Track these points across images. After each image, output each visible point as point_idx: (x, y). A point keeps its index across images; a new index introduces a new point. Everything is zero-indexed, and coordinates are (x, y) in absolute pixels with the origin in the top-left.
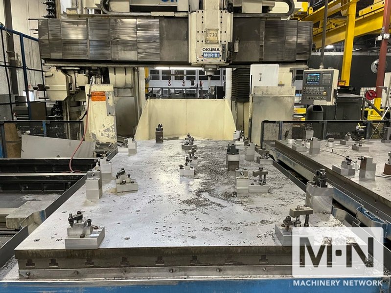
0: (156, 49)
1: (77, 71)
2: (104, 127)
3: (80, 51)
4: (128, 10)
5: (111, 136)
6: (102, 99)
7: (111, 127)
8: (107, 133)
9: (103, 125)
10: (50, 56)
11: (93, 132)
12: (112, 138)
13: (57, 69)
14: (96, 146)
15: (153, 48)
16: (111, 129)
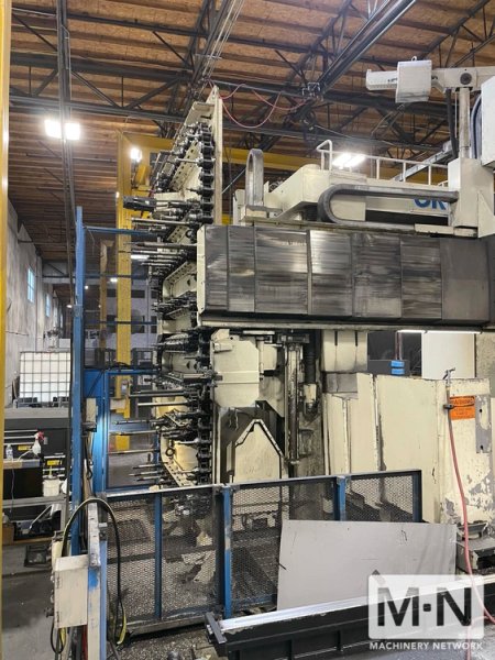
0: (435, 295)
1: (262, 338)
2: (470, 481)
3: (292, 297)
4: (364, 219)
5: (484, 504)
6: (469, 413)
7: (484, 481)
8: (476, 497)
9: (468, 477)
10: (228, 305)
11: (448, 496)
12: (485, 508)
13: (231, 334)
14: (458, 535)
15: (429, 294)
16: (483, 487)
